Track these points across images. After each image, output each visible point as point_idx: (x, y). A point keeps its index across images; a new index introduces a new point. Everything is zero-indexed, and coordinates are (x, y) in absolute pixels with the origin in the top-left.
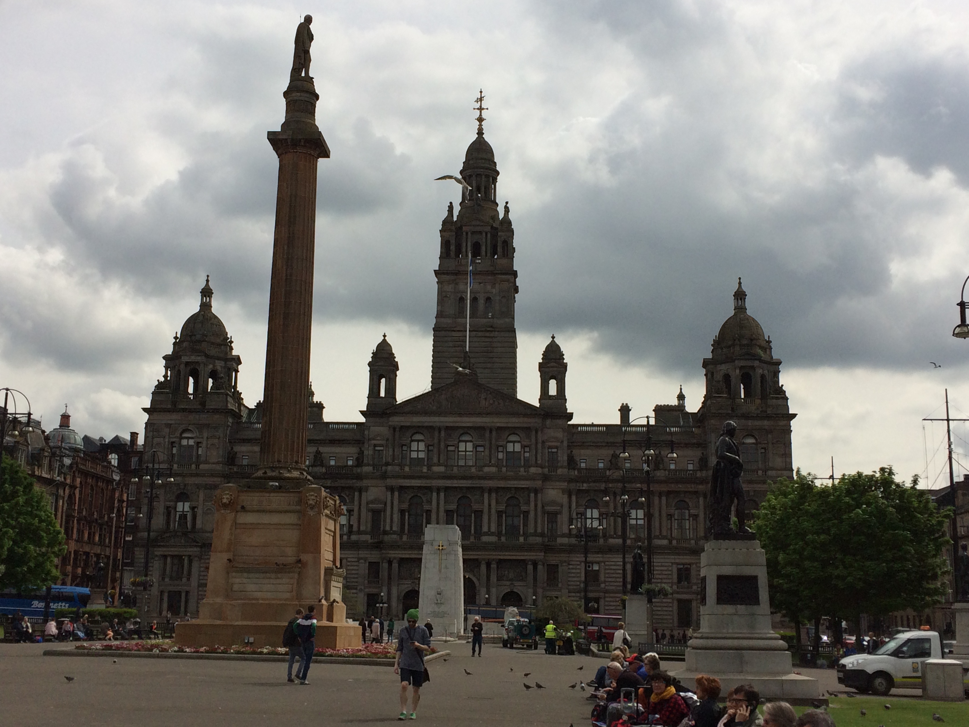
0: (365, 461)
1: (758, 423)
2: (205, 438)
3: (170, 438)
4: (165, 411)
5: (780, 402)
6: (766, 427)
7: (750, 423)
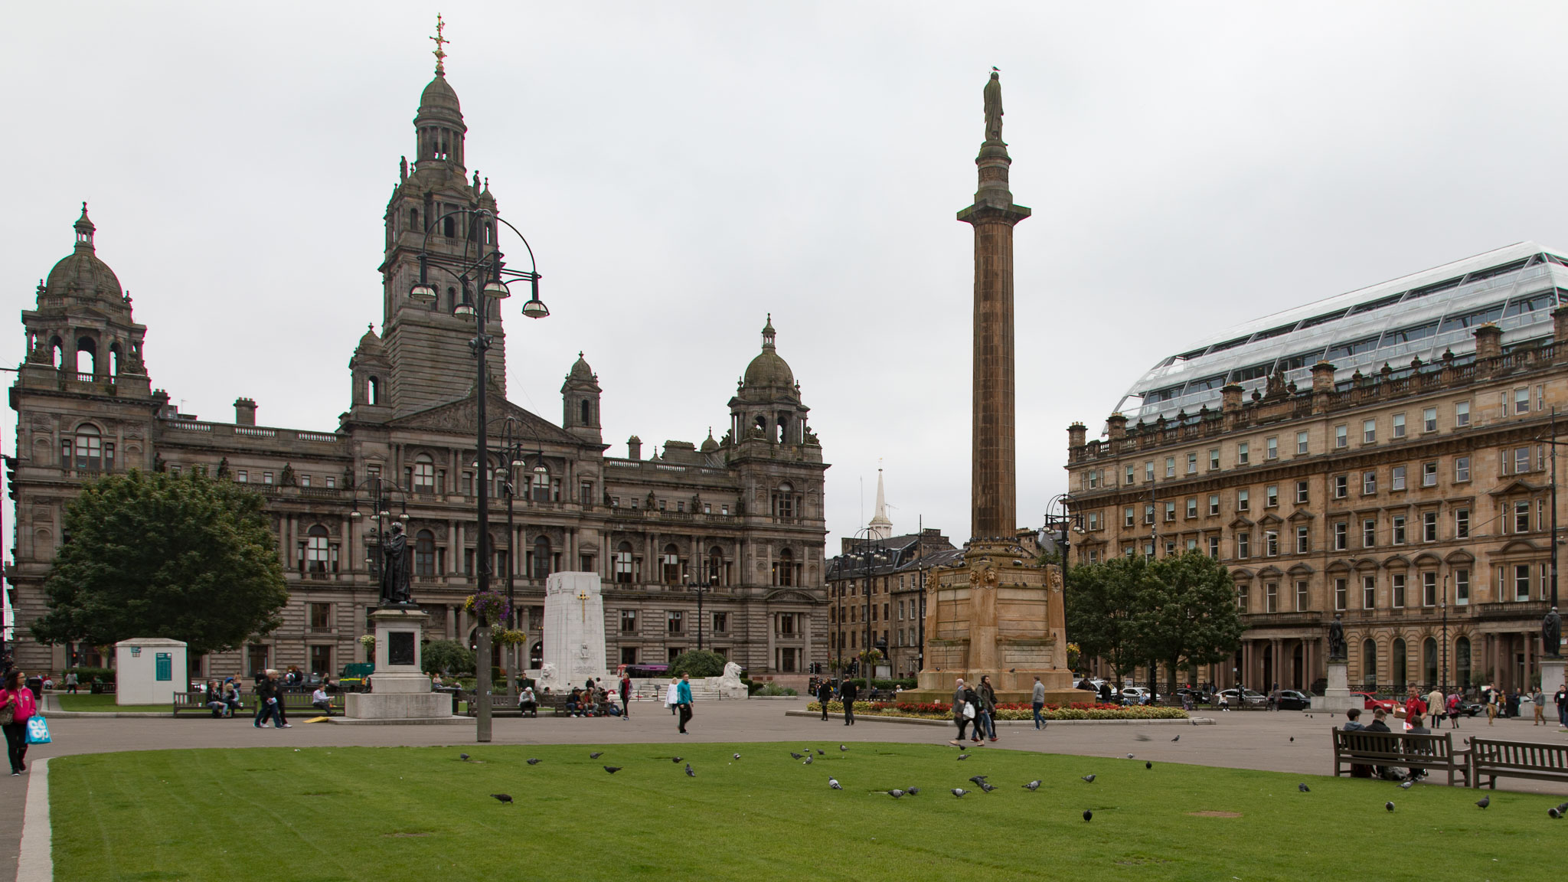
0: (357, 484)
1: (795, 471)
2: (120, 439)
3: (61, 434)
4: (50, 395)
5: (815, 451)
6: (803, 476)
7: (788, 470)
